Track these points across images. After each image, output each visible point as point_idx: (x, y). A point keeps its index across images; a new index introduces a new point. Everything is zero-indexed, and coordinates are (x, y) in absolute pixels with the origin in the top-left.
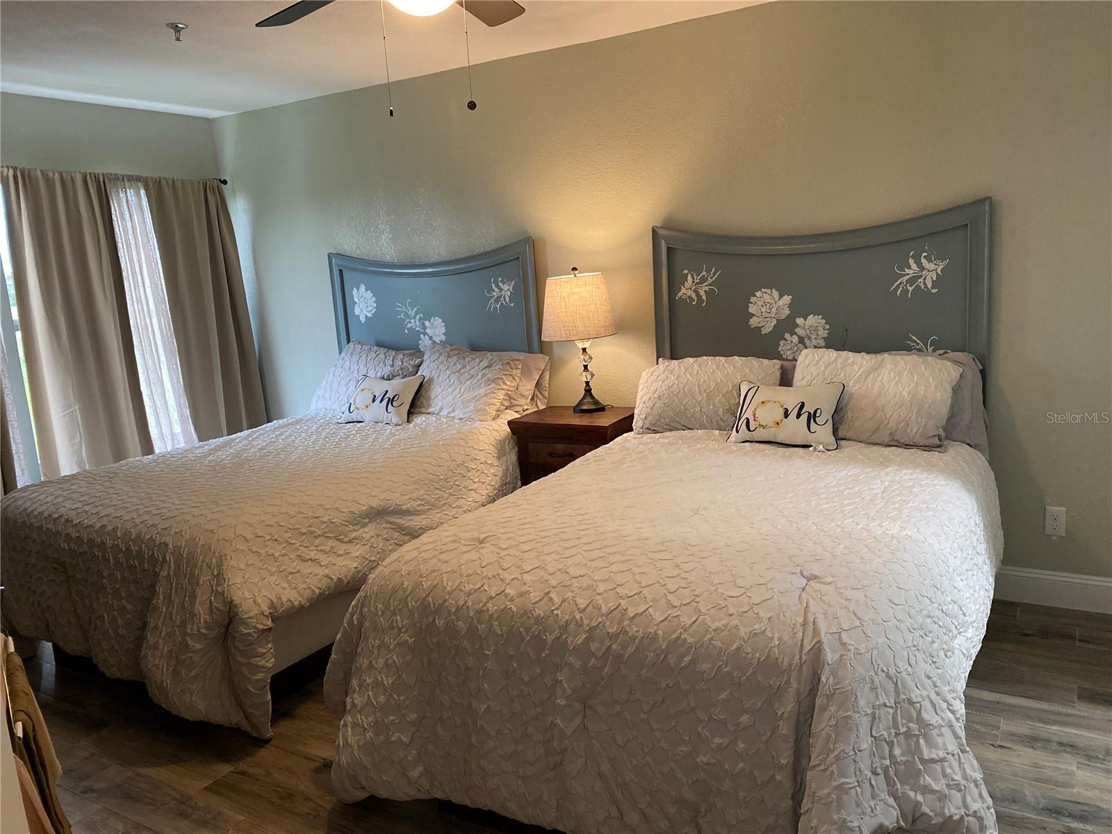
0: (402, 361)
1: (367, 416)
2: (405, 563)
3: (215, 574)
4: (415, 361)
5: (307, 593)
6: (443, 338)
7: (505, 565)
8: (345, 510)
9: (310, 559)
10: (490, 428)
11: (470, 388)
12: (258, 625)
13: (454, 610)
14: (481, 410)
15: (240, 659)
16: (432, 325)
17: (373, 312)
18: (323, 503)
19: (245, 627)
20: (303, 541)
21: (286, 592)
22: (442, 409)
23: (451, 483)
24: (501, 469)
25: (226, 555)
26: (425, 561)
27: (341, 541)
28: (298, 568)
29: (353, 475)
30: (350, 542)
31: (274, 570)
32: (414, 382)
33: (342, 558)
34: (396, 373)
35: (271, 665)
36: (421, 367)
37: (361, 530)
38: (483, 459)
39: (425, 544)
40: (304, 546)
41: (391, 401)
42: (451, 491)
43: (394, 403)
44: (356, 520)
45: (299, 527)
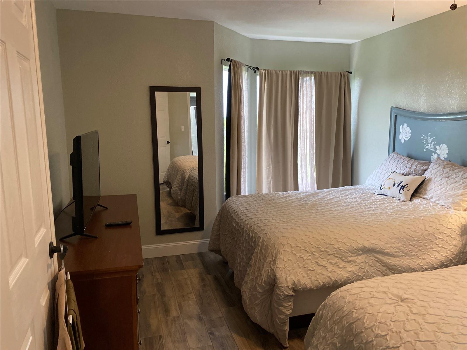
0: (416, 166)
1: (389, 193)
2: (350, 295)
3: (273, 259)
4: (424, 167)
5: (316, 283)
6: (446, 156)
7: (408, 327)
8: (348, 244)
9: (322, 265)
10: (460, 216)
11: (452, 188)
12: (285, 292)
13: (364, 341)
14: (456, 203)
15: (275, 305)
16: (441, 148)
17: (408, 138)
18: (337, 238)
19: (279, 290)
20: (321, 255)
21: (305, 279)
22: (432, 197)
23: (422, 244)
24: (461, 243)
25: (280, 251)
26: (361, 299)
27: (343, 260)
28: (314, 268)
29: (360, 226)
30: (348, 262)
31: (301, 265)
32: (420, 179)
33: (341, 270)
34: (411, 173)
35: (289, 313)
36: (426, 171)
37: (356, 257)
38: (449, 234)
39: (367, 287)
40: (321, 258)
41: (403, 187)
42: (420, 248)
43: (404, 189)
44: (354, 251)
45: (321, 247)
